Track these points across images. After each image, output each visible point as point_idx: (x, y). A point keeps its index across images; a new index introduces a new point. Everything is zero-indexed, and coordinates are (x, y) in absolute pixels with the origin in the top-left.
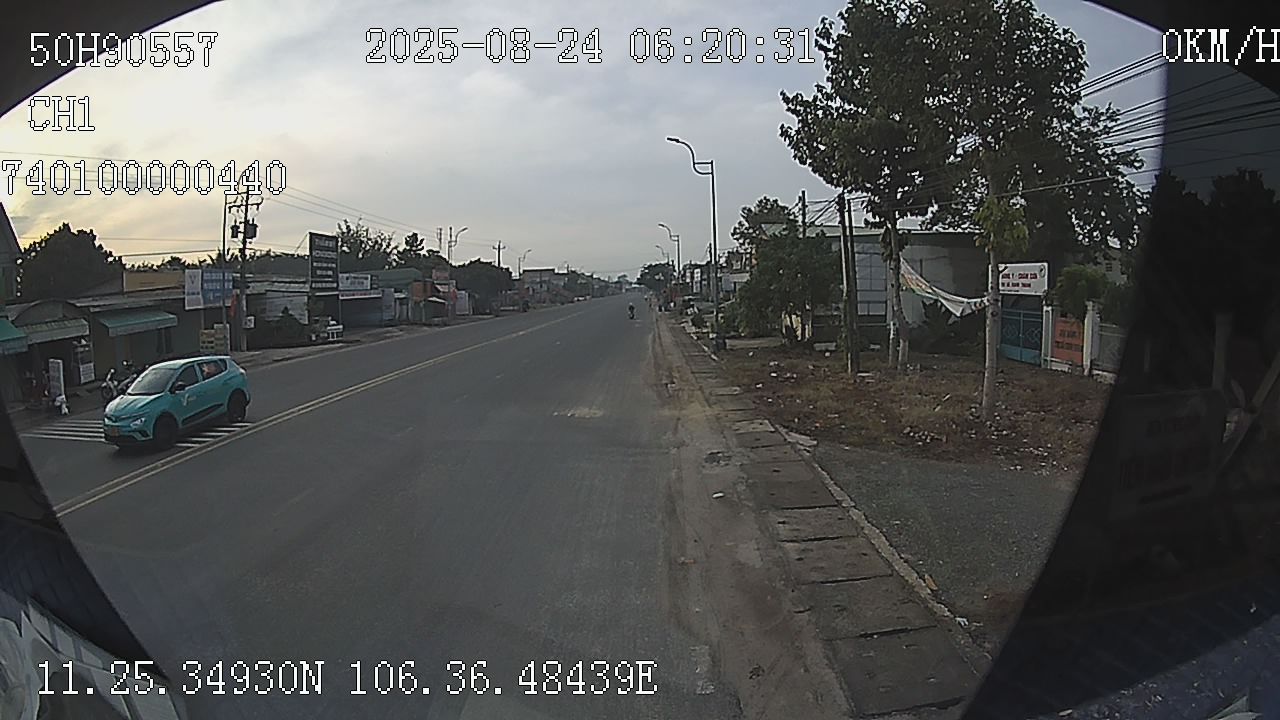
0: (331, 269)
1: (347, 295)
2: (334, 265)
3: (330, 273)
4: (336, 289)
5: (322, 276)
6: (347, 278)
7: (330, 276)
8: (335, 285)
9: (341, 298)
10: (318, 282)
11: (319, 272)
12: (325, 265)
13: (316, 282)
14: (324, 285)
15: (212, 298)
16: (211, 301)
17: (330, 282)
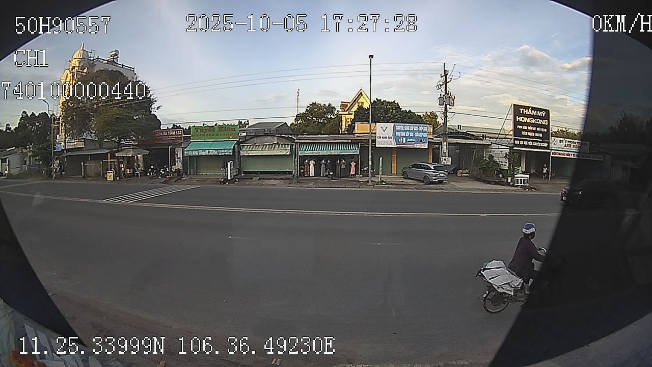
0: (540, 132)
1: (559, 154)
3: (541, 135)
4: (548, 148)
5: (529, 136)
6: (562, 142)
7: (539, 137)
8: (546, 145)
9: (551, 155)
10: (524, 140)
11: (523, 133)
12: (533, 129)
13: (519, 140)
14: (530, 143)
15: (404, 142)
16: (404, 144)
17: (537, 141)
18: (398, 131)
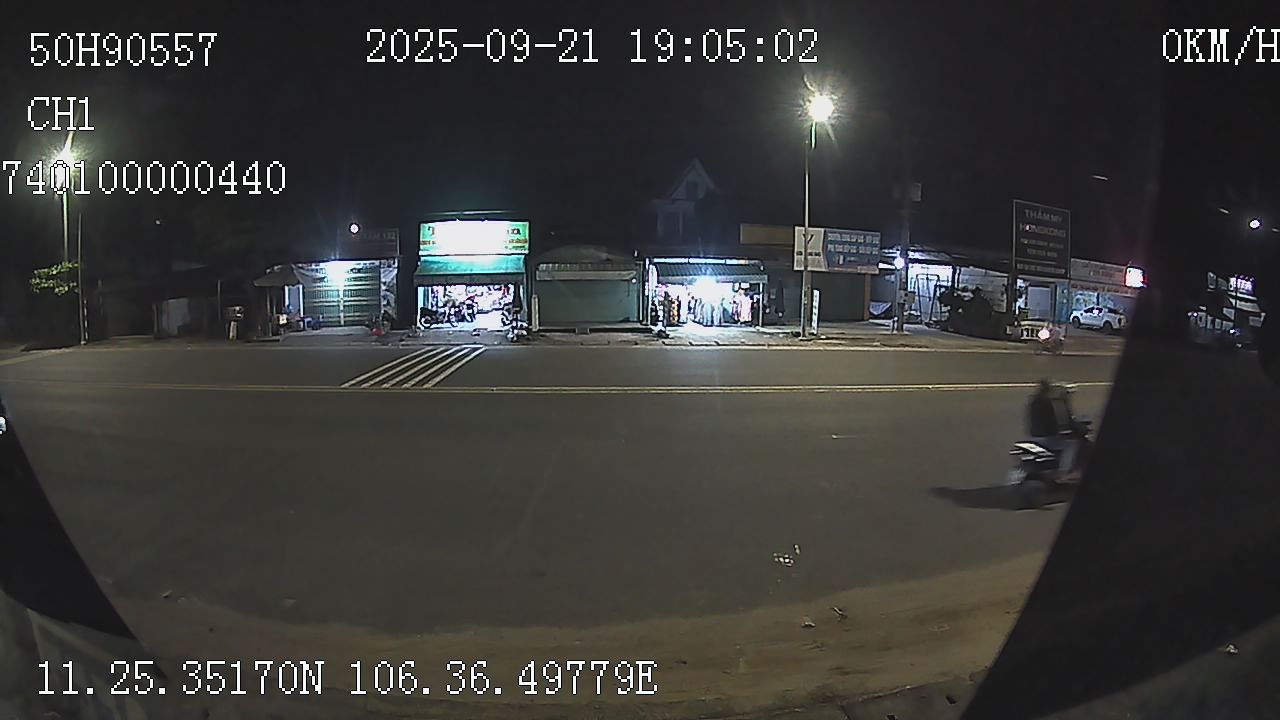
0: (1052, 250)
1: (1082, 288)
2: (1062, 247)
3: (1055, 255)
4: (1063, 276)
5: (1035, 257)
6: (1086, 266)
7: (1052, 259)
8: (1061, 271)
10: (1030, 263)
11: (1031, 251)
12: (1046, 244)
13: (1021, 262)
14: (1039, 268)
15: (841, 262)
16: (839, 265)
17: (1051, 266)
18: (831, 242)
